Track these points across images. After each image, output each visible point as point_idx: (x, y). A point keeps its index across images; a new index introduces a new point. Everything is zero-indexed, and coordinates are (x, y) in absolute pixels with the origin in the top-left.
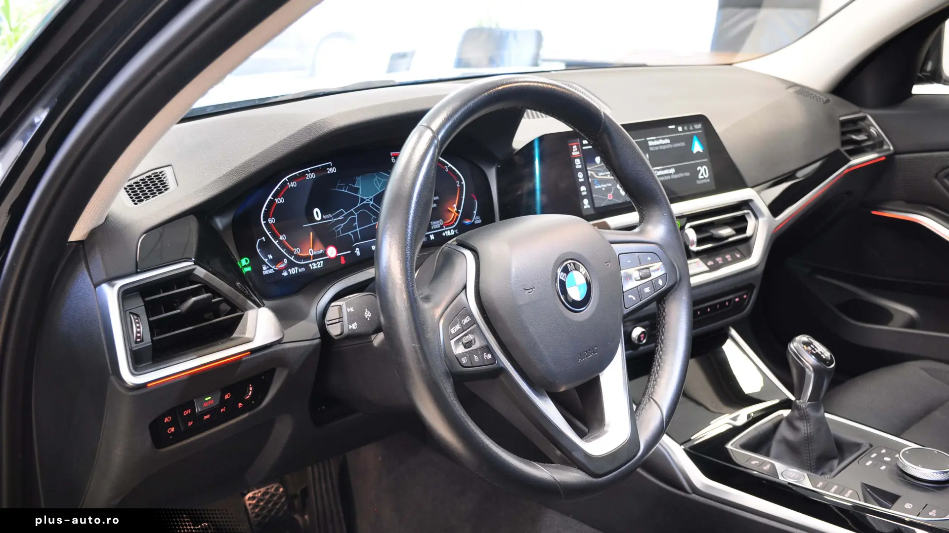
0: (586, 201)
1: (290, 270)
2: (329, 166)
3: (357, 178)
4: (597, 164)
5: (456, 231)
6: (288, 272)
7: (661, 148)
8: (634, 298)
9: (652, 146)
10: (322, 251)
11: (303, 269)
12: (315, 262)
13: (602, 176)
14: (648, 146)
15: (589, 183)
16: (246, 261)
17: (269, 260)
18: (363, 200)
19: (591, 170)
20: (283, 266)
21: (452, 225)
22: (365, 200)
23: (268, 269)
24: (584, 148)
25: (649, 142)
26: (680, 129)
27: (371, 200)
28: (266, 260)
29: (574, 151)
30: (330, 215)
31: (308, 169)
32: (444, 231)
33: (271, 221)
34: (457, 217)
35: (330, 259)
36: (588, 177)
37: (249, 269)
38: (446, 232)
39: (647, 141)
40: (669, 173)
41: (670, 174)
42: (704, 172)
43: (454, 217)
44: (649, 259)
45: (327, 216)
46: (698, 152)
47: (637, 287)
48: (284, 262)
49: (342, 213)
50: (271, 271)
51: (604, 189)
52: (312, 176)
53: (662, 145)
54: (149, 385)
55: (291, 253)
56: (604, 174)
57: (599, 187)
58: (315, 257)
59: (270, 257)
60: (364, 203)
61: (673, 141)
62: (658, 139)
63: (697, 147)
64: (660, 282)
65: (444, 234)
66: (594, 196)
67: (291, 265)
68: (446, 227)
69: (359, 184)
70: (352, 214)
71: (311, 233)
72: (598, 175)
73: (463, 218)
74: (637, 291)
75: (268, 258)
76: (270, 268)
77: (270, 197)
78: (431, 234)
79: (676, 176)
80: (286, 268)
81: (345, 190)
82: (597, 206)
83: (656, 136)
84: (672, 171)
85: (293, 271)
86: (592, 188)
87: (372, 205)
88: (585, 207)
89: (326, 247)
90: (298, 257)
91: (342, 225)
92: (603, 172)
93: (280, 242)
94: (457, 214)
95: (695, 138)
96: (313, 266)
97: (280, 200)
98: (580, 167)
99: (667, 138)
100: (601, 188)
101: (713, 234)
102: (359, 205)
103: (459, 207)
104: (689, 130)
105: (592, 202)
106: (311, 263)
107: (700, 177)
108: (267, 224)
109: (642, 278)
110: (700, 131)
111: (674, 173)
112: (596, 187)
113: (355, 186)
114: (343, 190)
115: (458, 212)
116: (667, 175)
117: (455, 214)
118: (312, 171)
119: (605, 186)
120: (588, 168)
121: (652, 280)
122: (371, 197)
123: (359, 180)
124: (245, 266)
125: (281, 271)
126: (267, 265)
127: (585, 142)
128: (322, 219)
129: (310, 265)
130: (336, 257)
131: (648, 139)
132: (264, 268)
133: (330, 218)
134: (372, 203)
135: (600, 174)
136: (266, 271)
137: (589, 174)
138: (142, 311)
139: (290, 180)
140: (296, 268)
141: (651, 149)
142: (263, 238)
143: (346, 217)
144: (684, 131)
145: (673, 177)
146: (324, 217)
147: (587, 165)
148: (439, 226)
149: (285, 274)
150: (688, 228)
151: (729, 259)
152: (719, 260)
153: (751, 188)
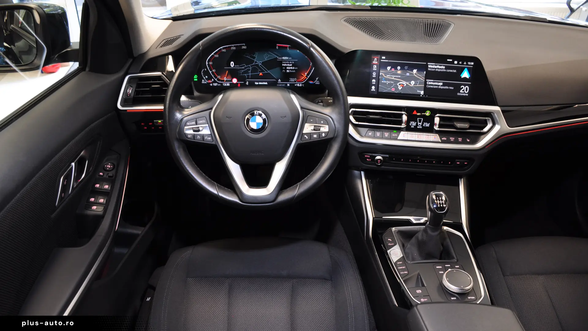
0: (373, 87)
1: (213, 84)
2: (243, 46)
3: (256, 53)
4: (388, 70)
5: (303, 85)
6: (213, 85)
7: (437, 70)
8: (307, 138)
9: (431, 68)
10: (230, 79)
11: (220, 85)
12: (226, 83)
13: (388, 77)
14: (427, 67)
15: (379, 79)
16: (196, 76)
17: (206, 78)
18: (256, 62)
19: (382, 73)
20: (211, 82)
21: (301, 82)
22: (257, 62)
23: (204, 81)
24: (381, 60)
25: (429, 65)
26: (456, 62)
27: (260, 63)
28: (204, 78)
29: (374, 61)
30: (238, 66)
31: (233, 45)
32: (296, 84)
33: (211, 63)
34: (306, 79)
35: (233, 83)
36: (379, 75)
37: (196, 80)
38: (297, 84)
39: (427, 65)
40: (438, 84)
41: (438, 86)
42: (465, 90)
43: (304, 78)
44: (322, 122)
45: (236, 66)
46: (465, 78)
47: (311, 133)
48: (212, 80)
49: (244, 66)
50: (205, 83)
51: (387, 84)
52: (234, 48)
53: (438, 69)
54: (128, 111)
55: (216, 77)
56: (390, 76)
57: (385, 82)
58: (226, 81)
59: (207, 77)
60: (257, 63)
61: (447, 68)
62: (436, 65)
63: (465, 74)
64: (323, 135)
65: (295, 85)
66: (380, 86)
67: (215, 82)
68: (297, 82)
69: (256, 56)
70: (249, 67)
71: (227, 71)
72: (386, 76)
73: (309, 79)
74: (310, 135)
75: (205, 77)
76: (205, 81)
77: (213, 54)
78: (288, 84)
79: (442, 87)
80: (212, 83)
81: (248, 56)
82: (379, 91)
83: (435, 63)
84: (441, 84)
85: (215, 84)
86: (380, 82)
87: (260, 65)
88: (372, 90)
89: (233, 78)
90: (218, 80)
91: (243, 71)
92: (390, 75)
93: (212, 73)
94: (306, 77)
95: (466, 69)
96: (224, 84)
97: (217, 56)
98: (376, 69)
99: (444, 66)
100: (386, 83)
101: (454, 124)
102: (253, 64)
103: (308, 75)
104: (462, 64)
105: (377, 88)
106: (224, 83)
107: (461, 91)
108: (208, 64)
109: (314, 130)
110: (472, 67)
111: (441, 86)
112: (383, 82)
113: (254, 56)
114: (247, 57)
115: (307, 77)
116: (435, 85)
117: (305, 77)
118: (234, 46)
119: (389, 82)
120: (380, 71)
121: (319, 132)
122: (261, 62)
123: (256, 54)
124: (195, 78)
125: (210, 83)
126: (204, 80)
127: (384, 58)
128: (234, 67)
129: (223, 84)
130: (236, 83)
131: (428, 63)
132: (203, 81)
133: (238, 67)
134: (260, 64)
135: (387, 76)
136: (203, 82)
137: (380, 74)
138: (135, 86)
139: (223, 48)
140: (217, 84)
141: (429, 69)
142: (206, 69)
143: (245, 68)
144: (458, 64)
145: (439, 87)
146: (235, 66)
147: (381, 70)
148: (293, 81)
149: (211, 85)
150: (437, 116)
151: (459, 140)
152: (452, 139)
153: (499, 106)
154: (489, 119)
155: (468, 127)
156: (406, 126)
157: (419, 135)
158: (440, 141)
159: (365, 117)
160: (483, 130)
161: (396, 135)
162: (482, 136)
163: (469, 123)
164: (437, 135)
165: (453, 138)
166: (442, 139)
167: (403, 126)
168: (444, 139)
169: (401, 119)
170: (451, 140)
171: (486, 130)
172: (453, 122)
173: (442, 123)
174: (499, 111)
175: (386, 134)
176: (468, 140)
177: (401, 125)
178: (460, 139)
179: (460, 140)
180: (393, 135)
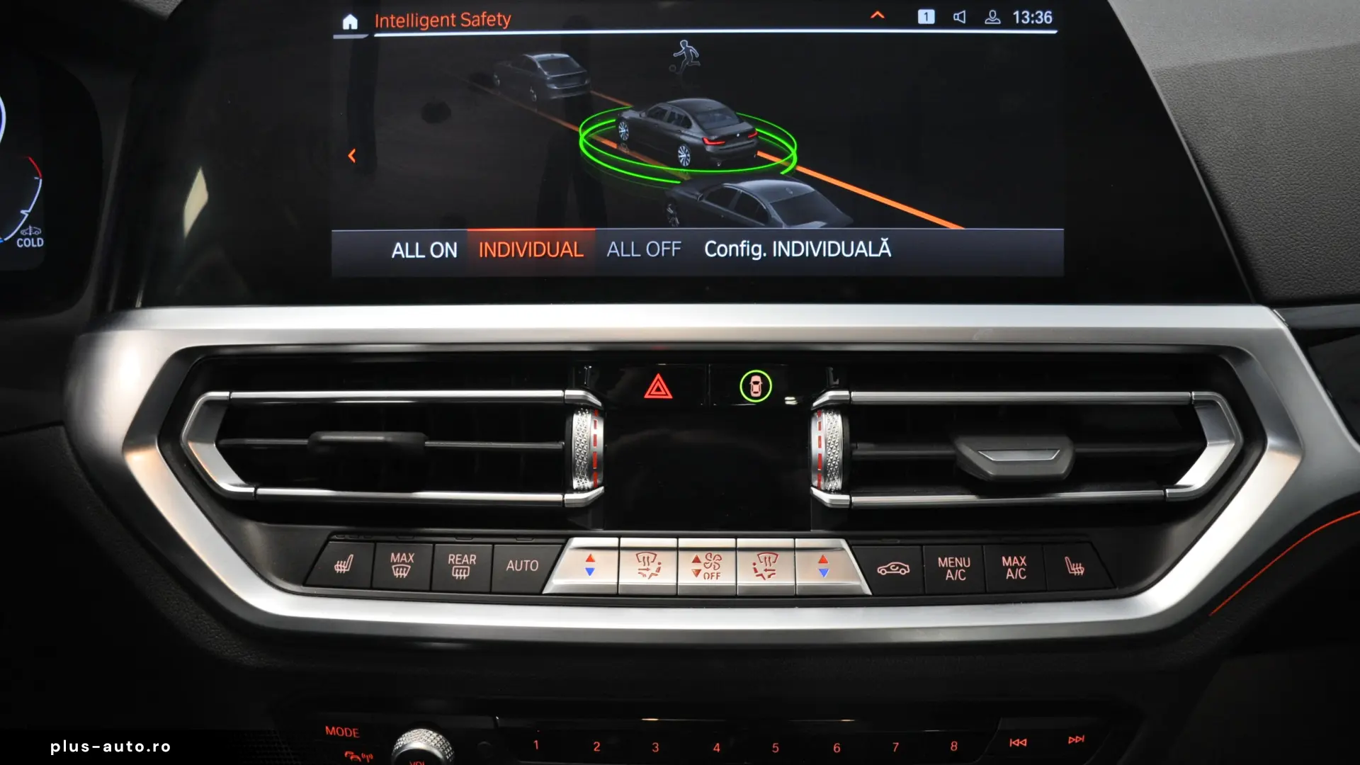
101: (960, 456)
150: (827, 408)
151: (1009, 574)
152: (954, 566)
153: (1272, 304)
154: (1211, 404)
155: (1063, 467)
156: (601, 489)
157: (701, 555)
158: (868, 591)
159: (305, 442)
160: (1180, 483)
161: (532, 565)
162: (1180, 531)
163: (1065, 440)
164: (843, 543)
165: (961, 562)
166: (881, 570)
167: (583, 490)
168: (896, 569)
169: (559, 445)
170: (949, 575)
171: (1198, 476)
172: (948, 440)
173: (866, 450)
174: (1279, 332)
175: (461, 563)
176: (1078, 570)
177: (566, 488)
178: (1013, 566)
179: (1014, 568)
180: (511, 566)
